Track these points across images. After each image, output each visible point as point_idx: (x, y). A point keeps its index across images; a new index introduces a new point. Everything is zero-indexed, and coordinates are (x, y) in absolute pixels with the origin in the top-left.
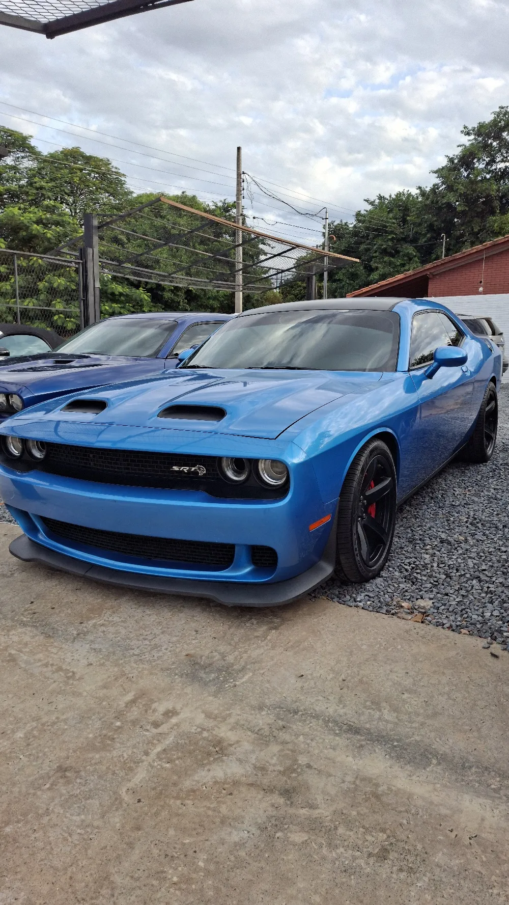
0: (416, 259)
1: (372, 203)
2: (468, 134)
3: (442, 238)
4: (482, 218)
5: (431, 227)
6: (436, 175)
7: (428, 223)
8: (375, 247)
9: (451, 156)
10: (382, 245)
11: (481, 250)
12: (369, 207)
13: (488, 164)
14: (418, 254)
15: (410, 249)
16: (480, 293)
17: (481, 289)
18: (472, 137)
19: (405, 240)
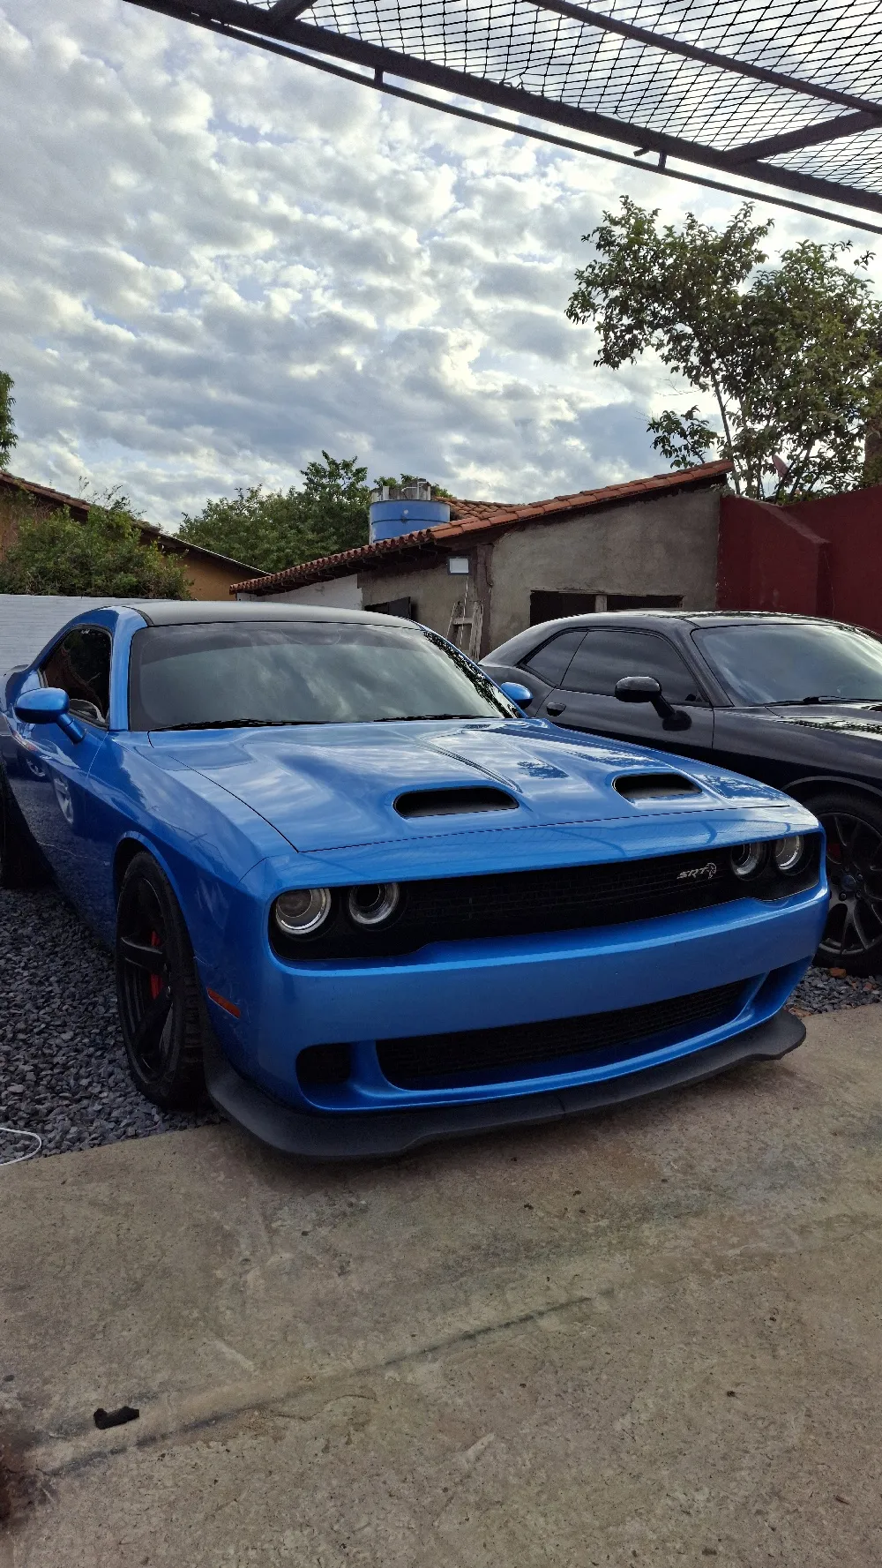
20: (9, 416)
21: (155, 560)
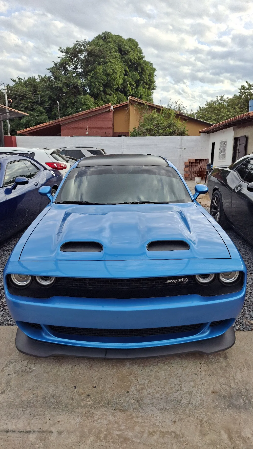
0: (44, 113)
1: (15, 81)
2: (62, 52)
3: (58, 104)
4: (75, 96)
5: (50, 98)
6: (49, 71)
7: (48, 96)
8: (21, 105)
9: (56, 62)
10: (25, 105)
11: (86, 114)
12: (14, 83)
13: (73, 69)
14: (45, 111)
15: (41, 108)
16: (87, 135)
17: (87, 133)
18: (64, 54)
19: (37, 103)
20: (154, 81)
21: (179, 124)
